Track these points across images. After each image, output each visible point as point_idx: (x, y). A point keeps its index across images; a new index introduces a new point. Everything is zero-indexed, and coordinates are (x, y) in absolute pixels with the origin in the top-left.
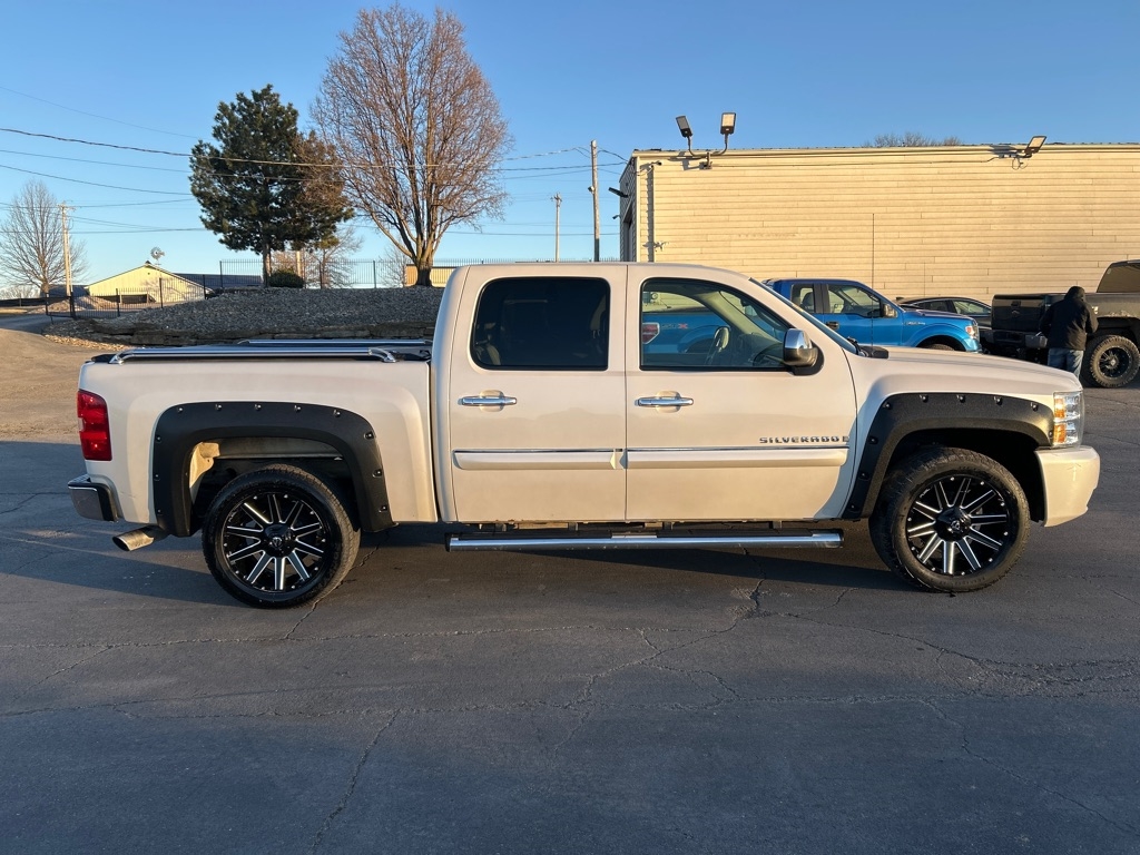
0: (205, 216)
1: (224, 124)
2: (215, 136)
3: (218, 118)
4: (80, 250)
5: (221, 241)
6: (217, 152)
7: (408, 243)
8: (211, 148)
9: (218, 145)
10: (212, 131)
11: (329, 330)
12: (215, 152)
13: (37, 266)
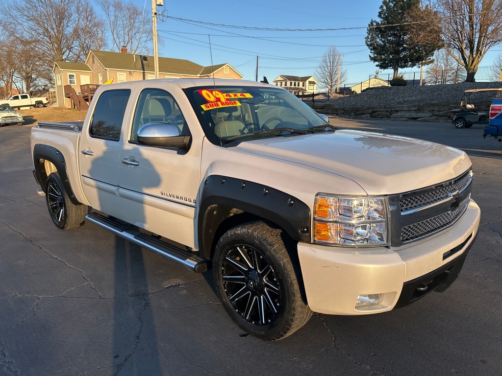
0: (371, 54)
1: (383, 10)
2: (379, 16)
3: (381, 7)
4: (345, 73)
5: (377, 66)
6: (378, 23)
7: (464, 59)
8: (376, 22)
9: (379, 20)
10: (378, 14)
11: (399, 107)
12: (378, 24)
13: (329, 80)
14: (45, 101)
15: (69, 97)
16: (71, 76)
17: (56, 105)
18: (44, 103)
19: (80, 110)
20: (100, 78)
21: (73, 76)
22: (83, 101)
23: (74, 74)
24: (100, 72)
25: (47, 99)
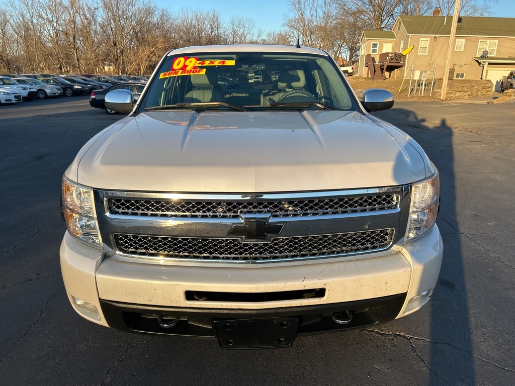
14: (350, 71)
15: (367, 67)
16: (375, 45)
17: (357, 75)
18: (349, 72)
19: (373, 80)
20: (402, 46)
21: (377, 44)
22: (378, 71)
23: (378, 43)
24: (402, 39)
25: (352, 69)
